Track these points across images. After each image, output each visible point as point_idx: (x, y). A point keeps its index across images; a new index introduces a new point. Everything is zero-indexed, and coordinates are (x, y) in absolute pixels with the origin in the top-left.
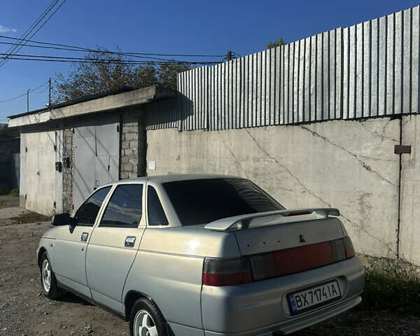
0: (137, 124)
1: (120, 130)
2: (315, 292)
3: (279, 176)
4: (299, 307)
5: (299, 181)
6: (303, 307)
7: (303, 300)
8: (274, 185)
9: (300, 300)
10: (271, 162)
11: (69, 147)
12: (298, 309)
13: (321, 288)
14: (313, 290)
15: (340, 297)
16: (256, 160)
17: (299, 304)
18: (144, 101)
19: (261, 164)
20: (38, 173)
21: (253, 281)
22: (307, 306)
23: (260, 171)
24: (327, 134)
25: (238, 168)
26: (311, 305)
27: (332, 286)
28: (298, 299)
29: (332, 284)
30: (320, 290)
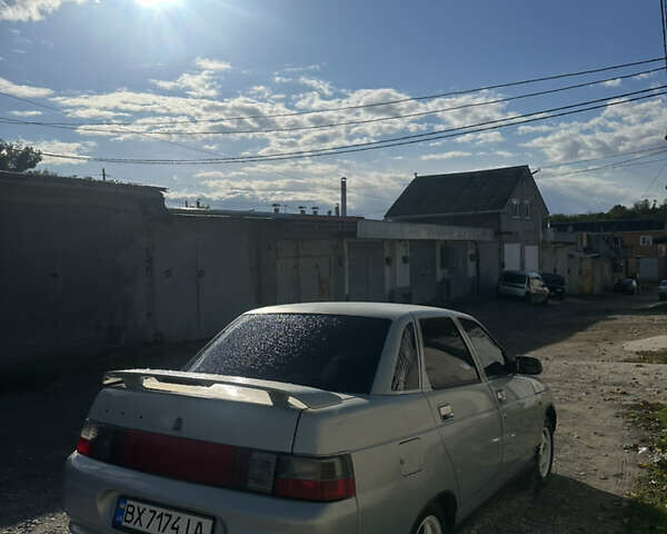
2: (161, 516)
4: (126, 521)
6: (132, 525)
7: (136, 515)
9: (132, 514)
12: (124, 524)
13: (175, 515)
14: (159, 511)
17: (129, 517)
22: (138, 526)
26: (144, 528)
27: (200, 524)
28: (130, 510)
29: (201, 520)
30: (170, 516)
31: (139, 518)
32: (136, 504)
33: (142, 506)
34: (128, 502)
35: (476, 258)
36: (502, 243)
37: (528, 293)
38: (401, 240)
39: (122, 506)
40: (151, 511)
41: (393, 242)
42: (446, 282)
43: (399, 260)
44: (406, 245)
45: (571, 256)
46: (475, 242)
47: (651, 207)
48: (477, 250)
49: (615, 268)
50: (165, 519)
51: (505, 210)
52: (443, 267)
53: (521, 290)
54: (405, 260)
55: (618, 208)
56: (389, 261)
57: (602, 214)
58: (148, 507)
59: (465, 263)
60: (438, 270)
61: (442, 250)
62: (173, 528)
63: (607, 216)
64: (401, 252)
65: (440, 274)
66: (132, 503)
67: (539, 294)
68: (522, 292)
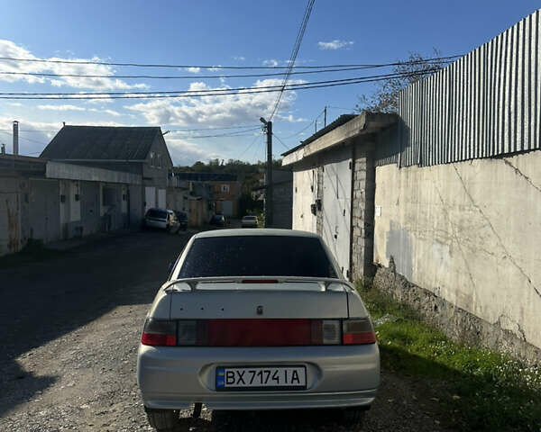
0: (365, 159)
1: (352, 166)
2: (261, 373)
3: (482, 232)
4: (228, 383)
5: (500, 240)
6: (235, 385)
7: (237, 378)
8: (477, 245)
9: (233, 377)
10: (475, 211)
11: (321, 188)
12: (226, 386)
13: (273, 370)
14: (258, 370)
15: (304, 388)
16: (462, 208)
17: (230, 380)
18: (357, 132)
19: (467, 214)
20: (302, 216)
21: (177, 345)
22: (241, 384)
23: (466, 224)
24: (529, 172)
25: (445, 218)
26: (247, 385)
27: (295, 372)
28: (230, 375)
29: (295, 369)
30: (269, 372)
31: (241, 379)
32: (234, 370)
33: (241, 371)
34: (226, 370)
35: (127, 197)
36: (144, 186)
37: (168, 225)
38: (74, 181)
39: (221, 374)
40: (251, 372)
41: (68, 182)
42: (107, 217)
43: (72, 197)
44: (77, 185)
45: (185, 198)
46: (127, 185)
47: (220, 164)
48: (128, 191)
49: (210, 207)
50: (265, 375)
51: (147, 161)
52: (104, 205)
53: (163, 223)
54: (77, 198)
55: (199, 164)
56: (63, 198)
57: (188, 167)
58: (247, 370)
59: (119, 201)
60: (101, 206)
61: (104, 190)
62: (273, 379)
63: (191, 169)
64: (74, 191)
65: (103, 210)
66: (230, 370)
67: (175, 226)
68: (163, 225)
